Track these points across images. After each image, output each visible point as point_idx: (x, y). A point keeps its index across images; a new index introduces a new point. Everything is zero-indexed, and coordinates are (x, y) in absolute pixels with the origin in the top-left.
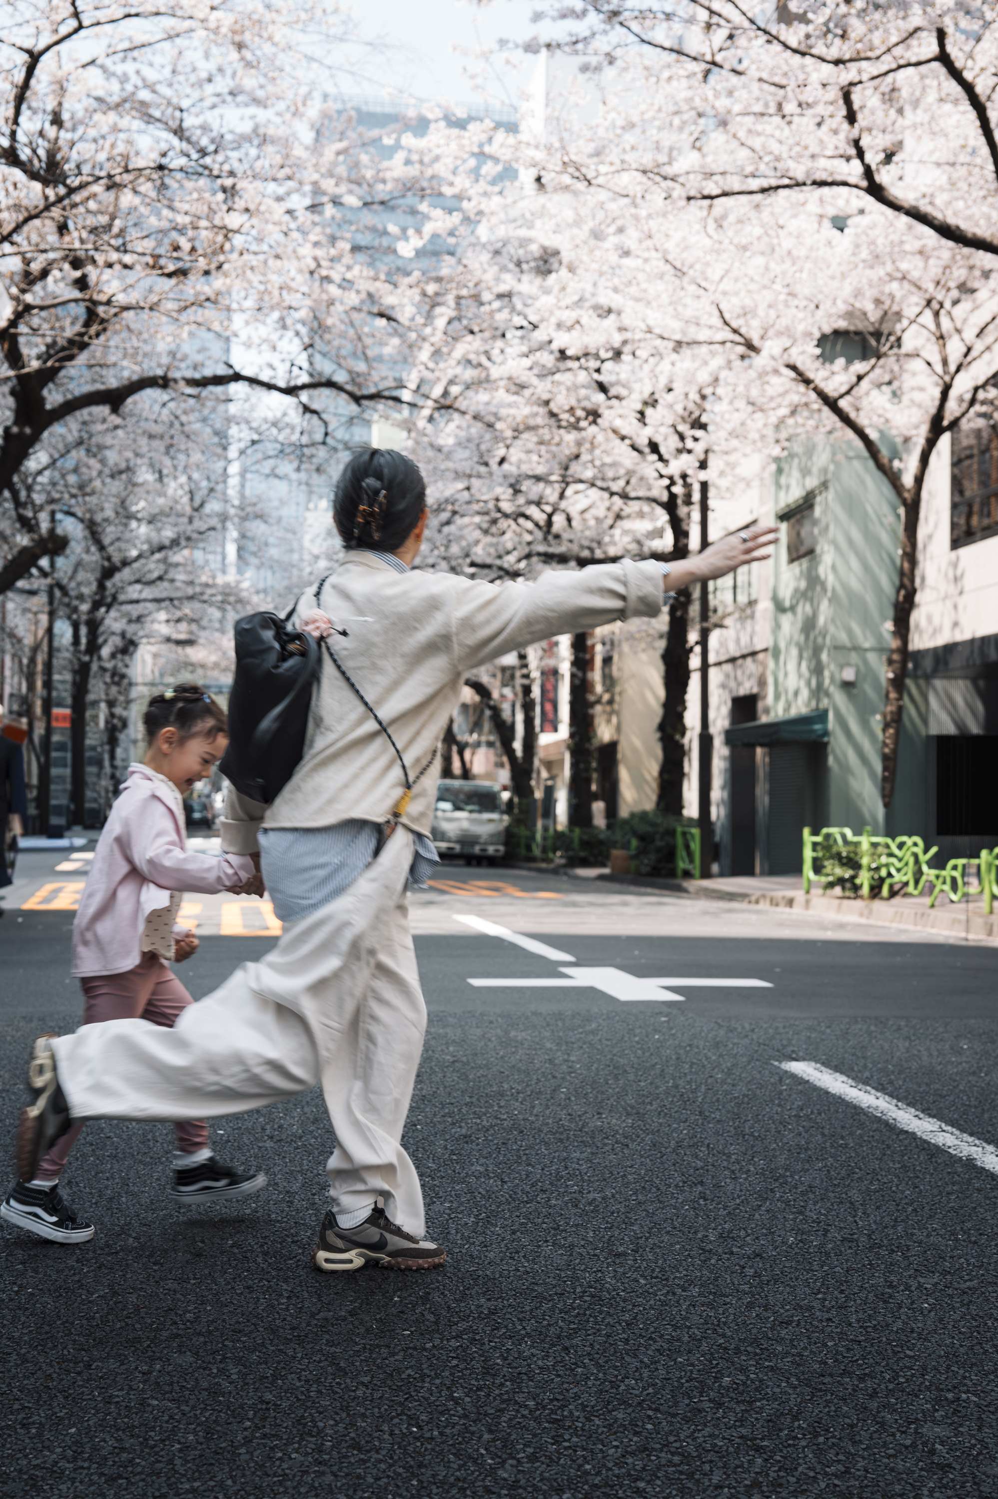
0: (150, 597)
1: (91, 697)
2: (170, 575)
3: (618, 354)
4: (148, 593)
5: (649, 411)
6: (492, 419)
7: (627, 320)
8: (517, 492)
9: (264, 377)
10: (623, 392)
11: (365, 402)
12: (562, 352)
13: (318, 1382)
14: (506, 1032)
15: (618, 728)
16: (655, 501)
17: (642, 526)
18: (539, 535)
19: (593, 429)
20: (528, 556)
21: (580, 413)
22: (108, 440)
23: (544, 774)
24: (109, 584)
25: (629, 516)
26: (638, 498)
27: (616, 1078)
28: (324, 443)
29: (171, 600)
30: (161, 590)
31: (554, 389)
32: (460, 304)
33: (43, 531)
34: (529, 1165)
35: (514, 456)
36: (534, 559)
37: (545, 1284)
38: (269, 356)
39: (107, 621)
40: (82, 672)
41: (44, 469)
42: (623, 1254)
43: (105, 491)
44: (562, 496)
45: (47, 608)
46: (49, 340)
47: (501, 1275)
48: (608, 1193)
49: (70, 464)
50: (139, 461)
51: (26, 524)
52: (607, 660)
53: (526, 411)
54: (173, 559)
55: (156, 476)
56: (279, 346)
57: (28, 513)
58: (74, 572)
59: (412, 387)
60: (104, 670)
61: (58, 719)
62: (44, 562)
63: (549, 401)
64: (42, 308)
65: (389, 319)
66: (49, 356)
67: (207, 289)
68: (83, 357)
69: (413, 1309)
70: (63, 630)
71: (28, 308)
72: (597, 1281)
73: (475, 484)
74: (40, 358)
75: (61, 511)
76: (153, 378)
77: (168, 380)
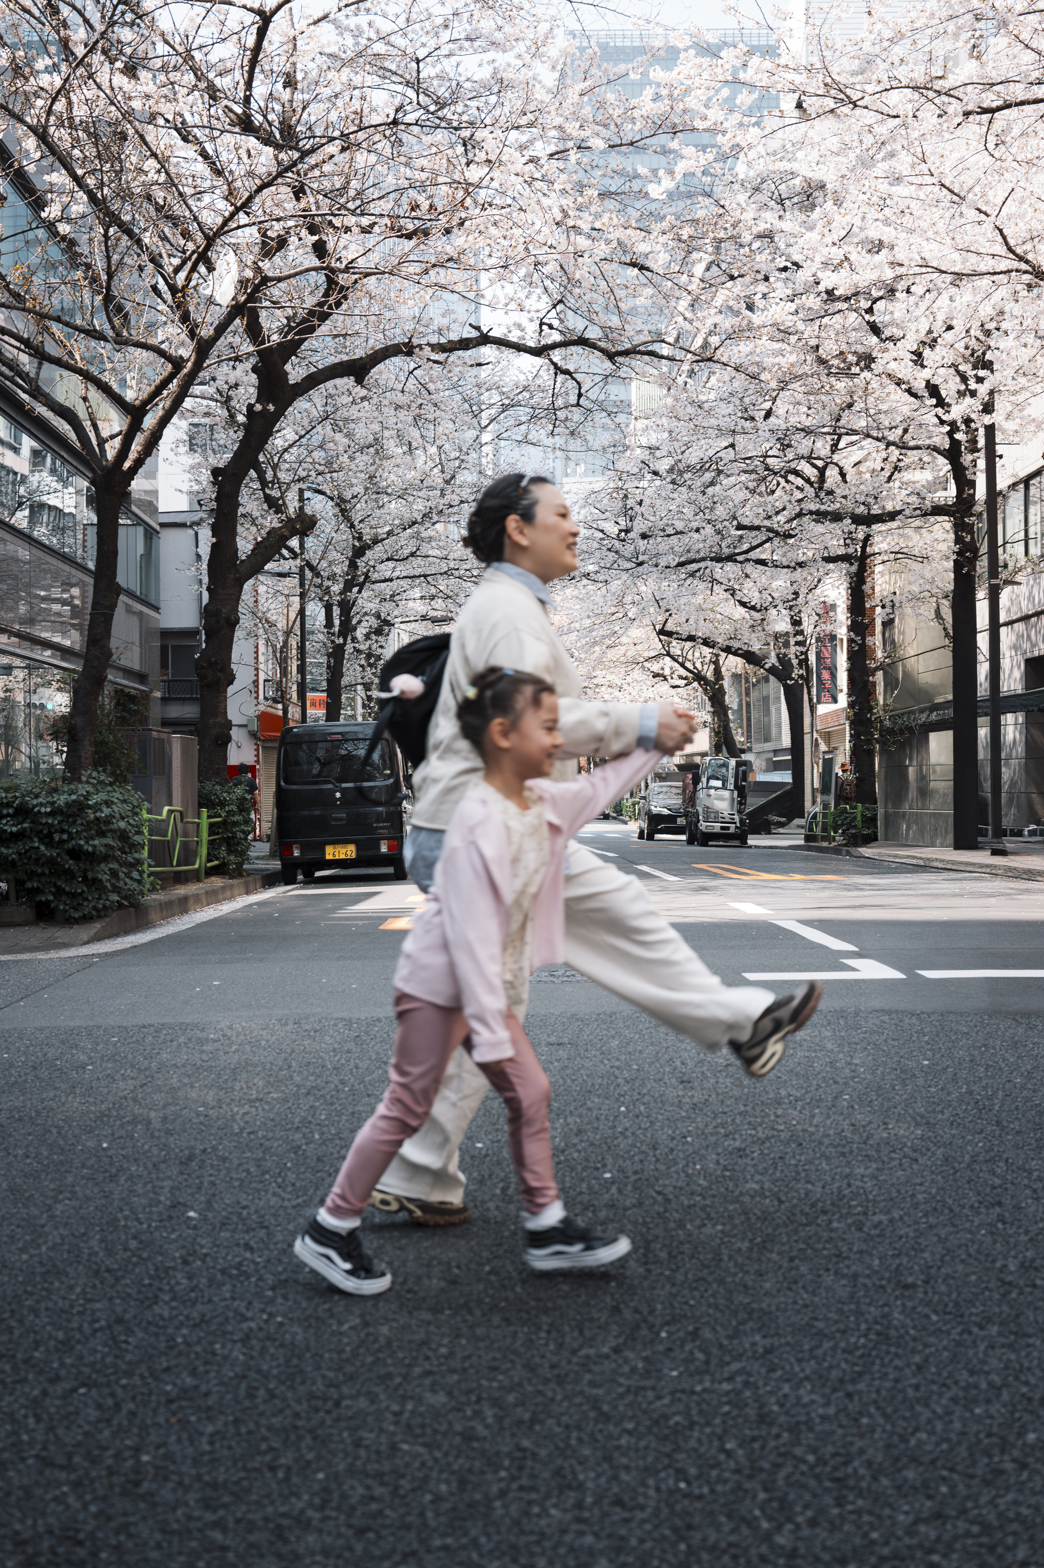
0: (404, 574)
1: (345, 681)
2: (423, 551)
3: (892, 291)
4: (402, 569)
5: (927, 352)
6: (753, 369)
7: (901, 255)
8: (785, 447)
9: (513, 337)
10: (898, 333)
11: (619, 359)
12: (830, 293)
16: (936, 449)
17: (922, 477)
18: (810, 491)
19: (866, 374)
20: (800, 515)
21: (851, 358)
22: (353, 412)
23: (823, 748)
24: (360, 563)
25: (908, 467)
26: (917, 448)
27: (904, 1083)
28: (578, 405)
29: (425, 576)
30: (416, 566)
31: (823, 334)
32: (718, 248)
33: (291, 510)
34: (808, 1182)
35: (781, 408)
36: (806, 519)
37: (826, 1319)
38: (516, 317)
39: (360, 601)
40: (337, 655)
41: (291, 446)
42: (913, 1286)
43: (353, 467)
44: (834, 448)
45: (298, 590)
46: (290, 312)
47: (778, 1309)
48: (896, 1214)
49: (316, 439)
50: (387, 433)
51: (275, 505)
52: (888, 624)
53: (793, 358)
54: (424, 534)
55: (405, 448)
56: (527, 304)
57: (275, 493)
58: (324, 552)
59: (671, 340)
60: (359, 651)
61: (313, 704)
62: (294, 543)
63: (818, 347)
64: (280, 280)
65: (642, 268)
66: (291, 329)
67: (449, 249)
68: (324, 329)
69: (682, 1346)
70: (316, 611)
71: (265, 280)
72: (884, 1316)
73: (740, 440)
74: (280, 331)
75: (309, 489)
76: (397, 345)
77: (413, 347)
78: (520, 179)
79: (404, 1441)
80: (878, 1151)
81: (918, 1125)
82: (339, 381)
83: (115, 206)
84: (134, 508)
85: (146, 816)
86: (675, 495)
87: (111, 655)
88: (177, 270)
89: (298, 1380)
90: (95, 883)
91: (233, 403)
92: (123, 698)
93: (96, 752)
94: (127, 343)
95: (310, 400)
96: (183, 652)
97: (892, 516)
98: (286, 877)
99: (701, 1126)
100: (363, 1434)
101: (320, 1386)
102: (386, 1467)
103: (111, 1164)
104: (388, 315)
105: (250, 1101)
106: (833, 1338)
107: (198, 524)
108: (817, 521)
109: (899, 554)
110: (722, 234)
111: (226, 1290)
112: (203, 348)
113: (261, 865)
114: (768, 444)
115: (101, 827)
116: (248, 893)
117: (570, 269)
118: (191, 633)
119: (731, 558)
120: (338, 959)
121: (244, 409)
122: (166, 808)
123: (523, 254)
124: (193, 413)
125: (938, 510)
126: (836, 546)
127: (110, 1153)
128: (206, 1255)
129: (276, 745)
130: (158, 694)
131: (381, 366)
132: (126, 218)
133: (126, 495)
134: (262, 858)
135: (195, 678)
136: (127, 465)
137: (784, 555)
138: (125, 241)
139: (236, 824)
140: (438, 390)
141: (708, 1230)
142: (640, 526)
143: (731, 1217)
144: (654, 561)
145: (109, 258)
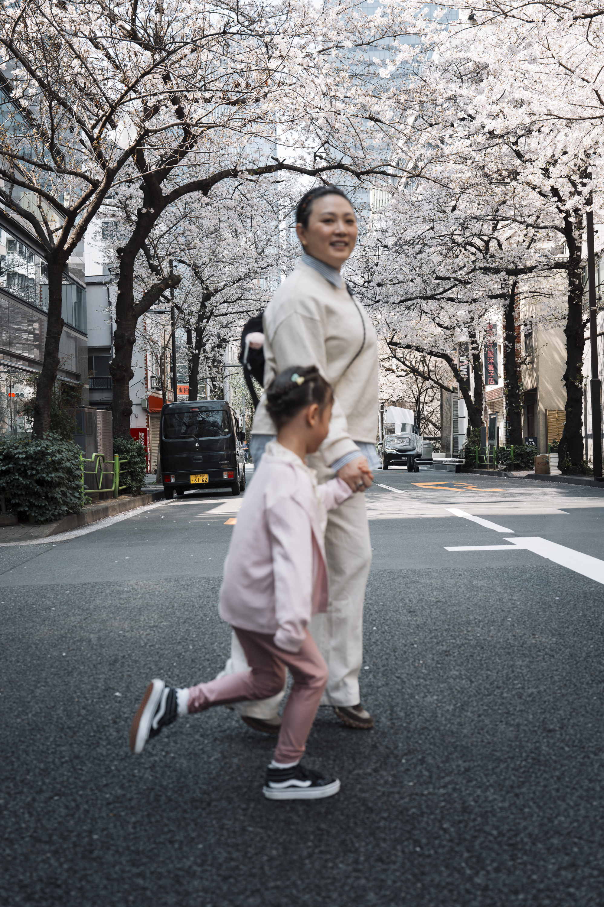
0: (234, 311)
1: (200, 376)
2: (245, 296)
3: (529, 132)
4: (233, 308)
5: (551, 169)
6: (446, 182)
7: (535, 108)
8: (464, 228)
9: (298, 164)
10: (534, 157)
11: (363, 177)
12: (491, 133)
14: (471, 582)
15: (537, 380)
16: (556, 228)
17: (548, 246)
18: (480, 255)
19: (514, 183)
20: (474, 270)
21: (505, 173)
22: (202, 213)
23: (489, 412)
24: (207, 304)
25: (540, 240)
26: (545, 227)
27: (544, 610)
29: (247, 312)
30: (241, 306)
31: (487, 159)
32: (422, 107)
33: (166, 273)
34: (488, 670)
35: (462, 205)
36: (478, 272)
37: (501, 750)
38: (300, 152)
39: (208, 328)
40: (194, 361)
41: (164, 234)
42: (553, 731)
43: (202, 246)
44: (495, 229)
45: (170, 322)
46: (162, 152)
47: (472, 745)
48: (542, 688)
49: (179, 230)
50: (222, 225)
51: (155, 270)
52: (528, 336)
53: (469, 174)
54: (247, 286)
55: (233, 234)
56: (306, 144)
57: (156, 263)
58: (186, 298)
59: (394, 164)
60: (208, 358)
61: (181, 391)
62: (167, 293)
63: (484, 166)
64: (156, 132)
65: (376, 120)
66: (163, 162)
67: (258, 111)
68: (184, 161)
69: (415, 768)
70: (181, 335)
71: (147, 132)
72: (536, 748)
73: (437, 225)
74: (157, 164)
75: (176, 260)
76: (228, 171)
77: (237, 172)
78: (301, 67)
79: (250, 826)
80: (530, 651)
81: (553, 635)
82: (192, 194)
83: (55, 88)
84: (70, 274)
85: (82, 459)
86: (398, 259)
87: (59, 362)
88: (94, 127)
89: (185, 790)
90: (53, 500)
91: (129, 208)
92: (67, 389)
93: (52, 421)
94: (64, 172)
95: (176, 206)
96: (102, 361)
97: (530, 269)
98: (166, 495)
99: (422, 638)
100: (225, 821)
101: (198, 794)
102: (239, 840)
103: (68, 665)
104: (222, 152)
105: (150, 627)
106: (506, 762)
107: (109, 283)
108: (485, 274)
109: (535, 293)
110: (425, 99)
112: (111, 175)
113: (151, 488)
114: (454, 227)
115: (55, 466)
116: (144, 504)
117: (332, 123)
118: (107, 349)
119: (432, 297)
120: (200, 543)
121: (136, 212)
122: (94, 454)
123: (303, 113)
124: (105, 215)
125: (558, 265)
126: (496, 288)
127: (67, 659)
128: (127, 718)
129: (160, 416)
130: (87, 386)
131: (218, 184)
132: (62, 96)
133: (65, 266)
134: (152, 484)
135: (109, 376)
136: (66, 246)
137: (465, 295)
138: (62, 110)
139: (136, 463)
140: (253, 198)
141: (429, 699)
142: (377, 279)
143: (442, 691)
144: (385, 300)
145: (52, 120)
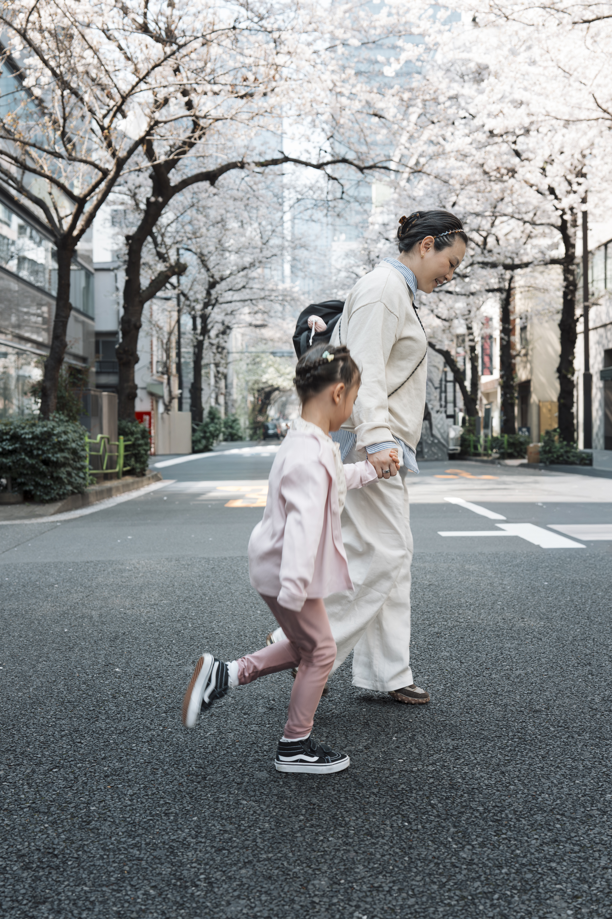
0: (239, 299)
1: (204, 362)
2: (250, 285)
3: (527, 131)
4: (237, 296)
5: (548, 168)
6: (447, 178)
7: (533, 108)
9: (303, 159)
10: (531, 156)
11: (366, 171)
12: (491, 132)
13: (346, 792)
14: (463, 566)
15: (531, 371)
16: (553, 225)
17: (544, 242)
18: (479, 250)
19: (512, 181)
20: (472, 264)
21: (504, 171)
22: (209, 203)
23: (485, 401)
24: (213, 292)
25: (536, 236)
26: (542, 224)
27: (533, 595)
28: (342, 198)
29: (251, 300)
30: (245, 294)
31: (487, 157)
32: (425, 105)
33: (172, 261)
34: (478, 652)
35: (461, 201)
36: (476, 266)
38: (306, 145)
39: (213, 315)
40: (199, 346)
41: (172, 222)
42: (539, 711)
43: (209, 235)
44: (493, 225)
45: (176, 308)
46: (171, 143)
47: (461, 724)
48: (529, 670)
49: (187, 219)
50: (229, 215)
51: (162, 257)
52: (524, 329)
53: (469, 171)
54: (251, 275)
55: (240, 224)
56: (312, 138)
57: (163, 250)
58: (192, 286)
59: (396, 160)
60: (212, 344)
62: (174, 280)
63: (483, 164)
64: (165, 122)
65: (380, 117)
66: (172, 152)
67: (265, 105)
68: (192, 152)
69: (405, 745)
70: (187, 321)
71: (157, 123)
72: (523, 728)
74: (166, 154)
75: (183, 248)
76: (235, 162)
77: (244, 164)
78: (308, 64)
79: (243, 799)
80: (519, 634)
81: (541, 619)
82: (200, 184)
83: (67, 78)
84: (79, 260)
85: (87, 440)
87: (66, 345)
88: (105, 116)
90: (58, 480)
91: (138, 197)
92: (74, 372)
93: (58, 403)
94: (74, 160)
95: (183, 195)
96: (109, 345)
97: (527, 265)
100: (220, 795)
101: (194, 768)
103: (70, 641)
104: (229, 144)
105: (150, 605)
107: (117, 268)
108: (482, 268)
109: (530, 288)
110: (427, 97)
111: (138, 713)
112: (120, 164)
115: (61, 447)
117: (337, 117)
118: (114, 334)
120: (201, 524)
121: (145, 201)
122: (99, 436)
123: (310, 108)
124: (114, 203)
125: (554, 261)
126: (494, 283)
127: (69, 635)
128: (126, 693)
130: (94, 369)
131: (225, 175)
132: (74, 85)
133: (74, 252)
135: (116, 360)
136: (75, 233)
137: (463, 288)
138: (73, 99)
139: (140, 445)
140: (259, 189)
145: (64, 109)
